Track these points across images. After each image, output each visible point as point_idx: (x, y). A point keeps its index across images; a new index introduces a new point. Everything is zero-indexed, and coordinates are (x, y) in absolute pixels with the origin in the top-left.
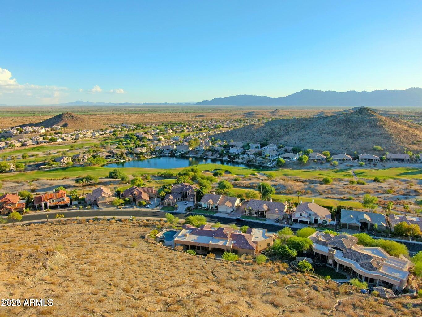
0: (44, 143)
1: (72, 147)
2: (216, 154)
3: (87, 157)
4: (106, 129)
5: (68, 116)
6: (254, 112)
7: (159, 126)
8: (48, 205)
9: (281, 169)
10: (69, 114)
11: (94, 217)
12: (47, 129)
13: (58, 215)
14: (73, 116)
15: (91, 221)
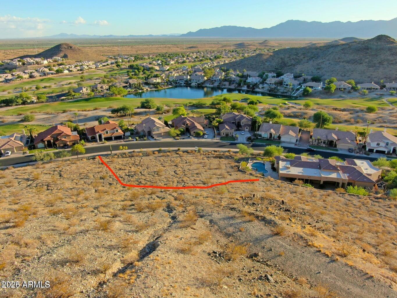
0: (51, 74)
1: (82, 78)
2: (233, 84)
3: (105, 87)
4: (107, 61)
5: (66, 47)
6: (243, 43)
7: (156, 57)
8: (103, 137)
9: (309, 98)
10: (67, 44)
11: (158, 149)
12: (49, 60)
13: (121, 147)
14: (71, 47)
15: (157, 152)
